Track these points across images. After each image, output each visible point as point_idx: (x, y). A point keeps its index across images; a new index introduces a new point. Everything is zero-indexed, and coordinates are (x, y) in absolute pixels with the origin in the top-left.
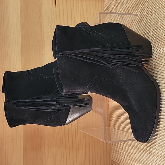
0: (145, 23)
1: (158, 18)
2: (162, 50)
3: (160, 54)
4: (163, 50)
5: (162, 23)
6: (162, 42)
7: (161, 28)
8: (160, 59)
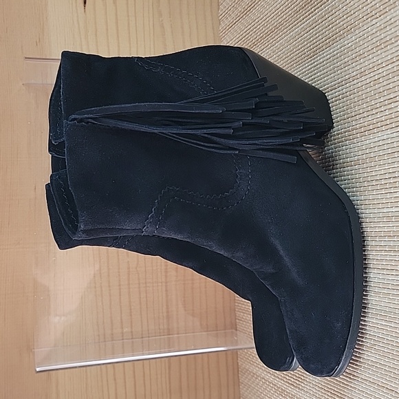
0: (326, 58)
1: (363, 47)
2: (374, 140)
3: (368, 151)
4: (376, 139)
5: (372, 61)
6: (374, 117)
7: (372, 75)
8: (369, 165)
